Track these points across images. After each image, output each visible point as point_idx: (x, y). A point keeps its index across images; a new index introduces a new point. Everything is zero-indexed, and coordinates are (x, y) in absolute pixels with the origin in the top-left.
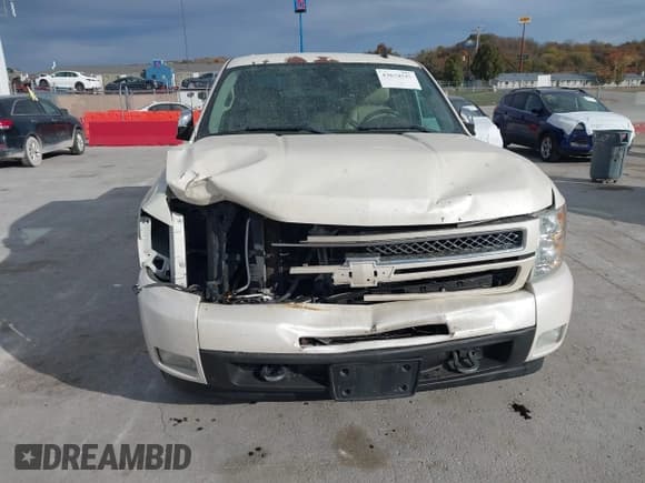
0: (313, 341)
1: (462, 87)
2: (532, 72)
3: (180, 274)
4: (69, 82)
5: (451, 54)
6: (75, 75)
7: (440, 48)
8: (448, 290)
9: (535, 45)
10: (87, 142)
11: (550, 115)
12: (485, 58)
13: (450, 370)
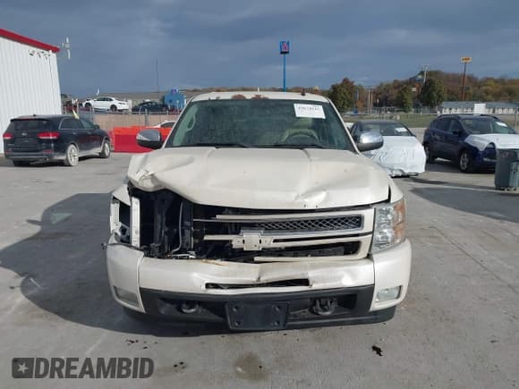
0: (216, 286)
1: (412, 112)
2: (470, 100)
3: (136, 238)
4: (106, 105)
5: (405, 86)
6: (111, 100)
7: (395, 81)
8: (312, 256)
9: (476, 79)
10: (113, 149)
11: (467, 135)
12: (430, 90)
13: (312, 312)
